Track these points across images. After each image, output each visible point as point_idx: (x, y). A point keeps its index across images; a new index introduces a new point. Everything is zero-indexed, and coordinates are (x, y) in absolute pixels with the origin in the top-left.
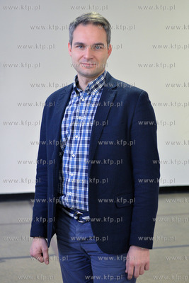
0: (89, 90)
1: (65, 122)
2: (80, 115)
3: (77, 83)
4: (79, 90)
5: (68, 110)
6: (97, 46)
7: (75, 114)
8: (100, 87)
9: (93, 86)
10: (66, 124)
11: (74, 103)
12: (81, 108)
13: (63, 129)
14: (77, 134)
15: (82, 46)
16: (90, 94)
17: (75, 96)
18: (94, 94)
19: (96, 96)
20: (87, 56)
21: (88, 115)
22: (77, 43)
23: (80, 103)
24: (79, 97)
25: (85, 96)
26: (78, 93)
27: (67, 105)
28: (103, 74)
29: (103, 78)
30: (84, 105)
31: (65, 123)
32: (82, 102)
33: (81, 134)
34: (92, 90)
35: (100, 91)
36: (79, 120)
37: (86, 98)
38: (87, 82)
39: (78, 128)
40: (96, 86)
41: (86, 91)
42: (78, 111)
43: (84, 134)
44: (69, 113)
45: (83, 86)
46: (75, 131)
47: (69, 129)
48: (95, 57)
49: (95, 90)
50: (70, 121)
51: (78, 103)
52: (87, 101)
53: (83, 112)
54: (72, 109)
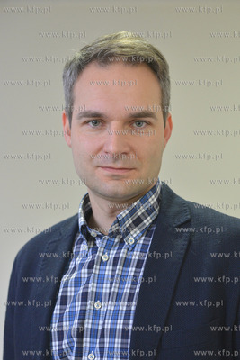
0: (118, 232)
1: (61, 315)
2: (98, 296)
3: (89, 214)
4: (93, 233)
5: (66, 286)
6: (137, 120)
7: (85, 297)
8: (147, 222)
9: (130, 221)
10: (64, 322)
11: (82, 265)
12: (101, 279)
13: (55, 336)
14: (91, 349)
15: (97, 120)
16: (122, 243)
17: (84, 247)
18: (131, 241)
19: (138, 247)
20: (112, 148)
21: (119, 296)
22: (86, 114)
23: (97, 267)
24: (95, 250)
25: (108, 248)
26: (90, 239)
27: (64, 269)
28: (154, 189)
29: (153, 200)
30: (108, 270)
31: (61, 320)
32: (102, 263)
33: (102, 349)
34: (127, 232)
35: (147, 232)
36: (96, 314)
37: (113, 253)
38: (113, 212)
39: (94, 333)
40: (138, 222)
41: (113, 235)
42: (92, 288)
43: (111, 349)
44: (71, 292)
45: (104, 222)
46: (87, 341)
47: (70, 337)
48: (132, 149)
49: (136, 232)
50: (72, 314)
51: (91, 266)
52: (116, 260)
53: (106, 289)
54: (78, 281)
